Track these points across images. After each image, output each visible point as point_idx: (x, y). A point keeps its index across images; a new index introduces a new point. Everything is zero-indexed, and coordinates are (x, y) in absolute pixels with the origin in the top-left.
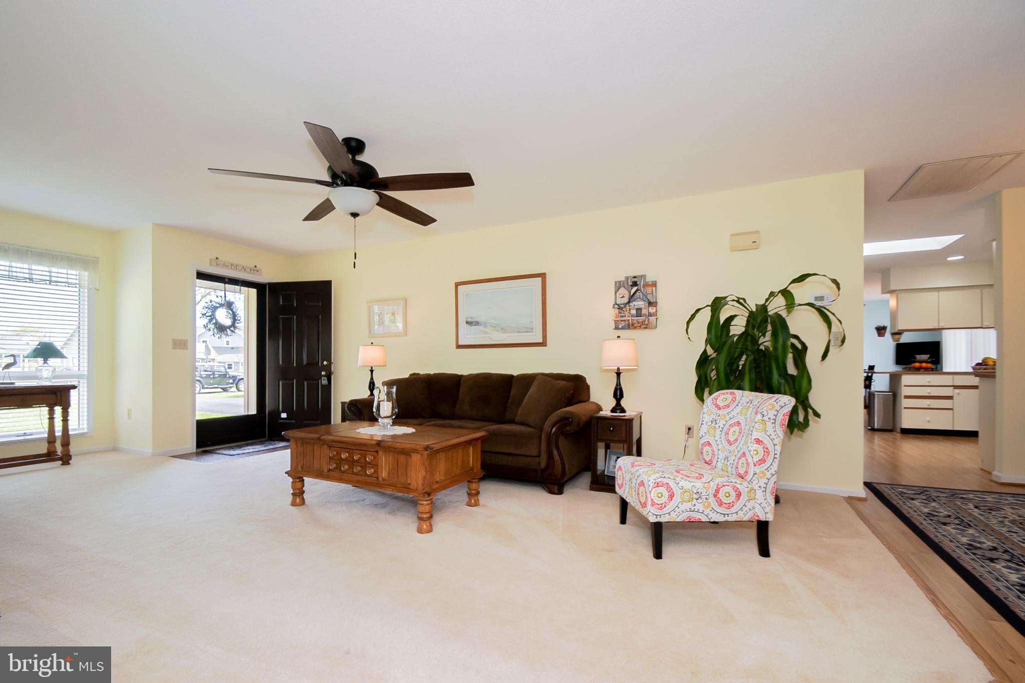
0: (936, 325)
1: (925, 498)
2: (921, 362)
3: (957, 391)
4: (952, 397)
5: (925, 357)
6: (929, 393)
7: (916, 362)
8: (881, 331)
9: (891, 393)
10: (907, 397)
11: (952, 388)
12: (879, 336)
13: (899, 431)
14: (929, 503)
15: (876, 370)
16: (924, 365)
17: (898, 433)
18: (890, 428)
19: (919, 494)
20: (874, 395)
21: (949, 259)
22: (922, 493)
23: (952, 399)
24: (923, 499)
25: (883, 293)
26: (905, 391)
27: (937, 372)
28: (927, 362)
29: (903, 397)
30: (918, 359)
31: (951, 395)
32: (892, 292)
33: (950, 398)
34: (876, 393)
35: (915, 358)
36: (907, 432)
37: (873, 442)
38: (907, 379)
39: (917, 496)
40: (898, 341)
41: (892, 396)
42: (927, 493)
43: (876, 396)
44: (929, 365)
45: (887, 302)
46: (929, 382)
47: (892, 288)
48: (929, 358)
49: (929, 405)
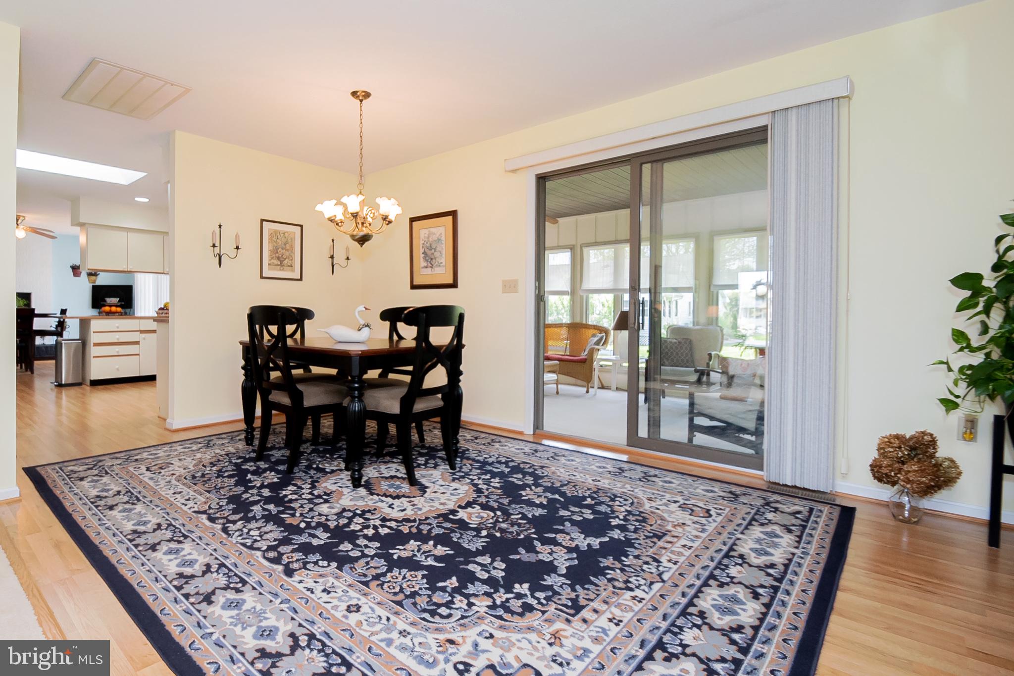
0: (125, 267)
1: (96, 472)
2: (110, 306)
3: (143, 335)
4: (139, 342)
5: (115, 300)
6: (118, 339)
7: (105, 306)
8: (76, 270)
9: (80, 341)
10: (96, 345)
11: (139, 333)
12: (75, 275)
13: (88, 383)
14: (101, 478)
15: (68, 314)
16: (114, 309)
17: (87, 385)
18: (80, 381)
19: (91, 469)
20: (61, 344)
21: (136, 199)
22: (95, 465)
23: (139, 344)
24: (94, 476)
25: (72, 225)
26: (94, 338)
27: (126, 316)
28: (117, 306)
29: (92, 345)
30: (108, 302)
31: (138, 340)
32: (82, 225)
33: (137, 343)
34: (63, 342)
35: (105, 301)
36: (95, 383)
37: (61, 399)
38: (96, 325)
39: (89, 472)
40: (95, 283)
41: (81, 344)
42: (100, 464)
43: (63, 344)
44: (119, 309)
45: (77, 238)
46: (118, 327)
47: (82, 220)
48: (119, 301)
49: (118, 352)
